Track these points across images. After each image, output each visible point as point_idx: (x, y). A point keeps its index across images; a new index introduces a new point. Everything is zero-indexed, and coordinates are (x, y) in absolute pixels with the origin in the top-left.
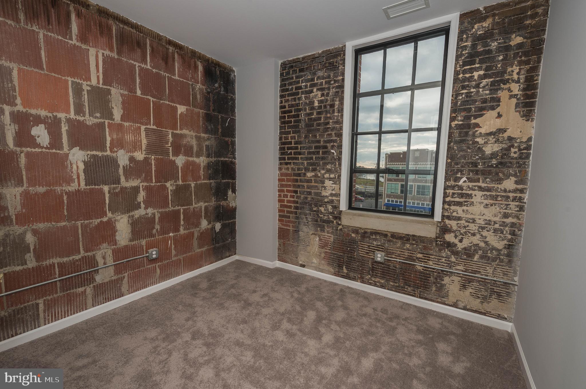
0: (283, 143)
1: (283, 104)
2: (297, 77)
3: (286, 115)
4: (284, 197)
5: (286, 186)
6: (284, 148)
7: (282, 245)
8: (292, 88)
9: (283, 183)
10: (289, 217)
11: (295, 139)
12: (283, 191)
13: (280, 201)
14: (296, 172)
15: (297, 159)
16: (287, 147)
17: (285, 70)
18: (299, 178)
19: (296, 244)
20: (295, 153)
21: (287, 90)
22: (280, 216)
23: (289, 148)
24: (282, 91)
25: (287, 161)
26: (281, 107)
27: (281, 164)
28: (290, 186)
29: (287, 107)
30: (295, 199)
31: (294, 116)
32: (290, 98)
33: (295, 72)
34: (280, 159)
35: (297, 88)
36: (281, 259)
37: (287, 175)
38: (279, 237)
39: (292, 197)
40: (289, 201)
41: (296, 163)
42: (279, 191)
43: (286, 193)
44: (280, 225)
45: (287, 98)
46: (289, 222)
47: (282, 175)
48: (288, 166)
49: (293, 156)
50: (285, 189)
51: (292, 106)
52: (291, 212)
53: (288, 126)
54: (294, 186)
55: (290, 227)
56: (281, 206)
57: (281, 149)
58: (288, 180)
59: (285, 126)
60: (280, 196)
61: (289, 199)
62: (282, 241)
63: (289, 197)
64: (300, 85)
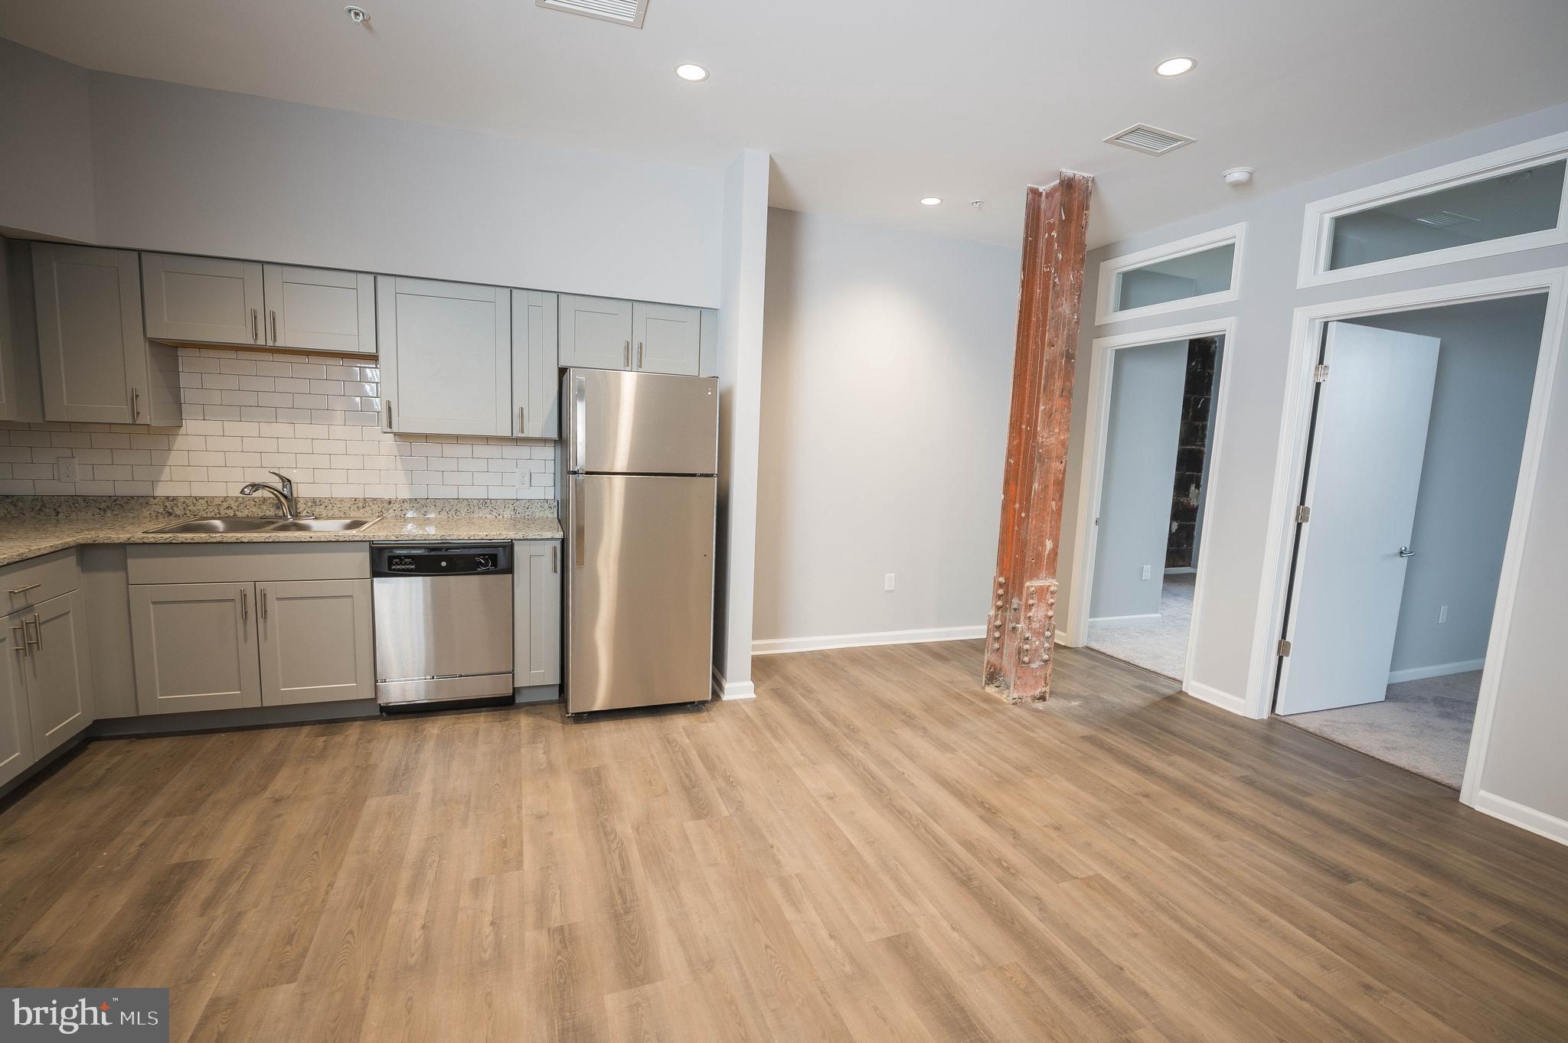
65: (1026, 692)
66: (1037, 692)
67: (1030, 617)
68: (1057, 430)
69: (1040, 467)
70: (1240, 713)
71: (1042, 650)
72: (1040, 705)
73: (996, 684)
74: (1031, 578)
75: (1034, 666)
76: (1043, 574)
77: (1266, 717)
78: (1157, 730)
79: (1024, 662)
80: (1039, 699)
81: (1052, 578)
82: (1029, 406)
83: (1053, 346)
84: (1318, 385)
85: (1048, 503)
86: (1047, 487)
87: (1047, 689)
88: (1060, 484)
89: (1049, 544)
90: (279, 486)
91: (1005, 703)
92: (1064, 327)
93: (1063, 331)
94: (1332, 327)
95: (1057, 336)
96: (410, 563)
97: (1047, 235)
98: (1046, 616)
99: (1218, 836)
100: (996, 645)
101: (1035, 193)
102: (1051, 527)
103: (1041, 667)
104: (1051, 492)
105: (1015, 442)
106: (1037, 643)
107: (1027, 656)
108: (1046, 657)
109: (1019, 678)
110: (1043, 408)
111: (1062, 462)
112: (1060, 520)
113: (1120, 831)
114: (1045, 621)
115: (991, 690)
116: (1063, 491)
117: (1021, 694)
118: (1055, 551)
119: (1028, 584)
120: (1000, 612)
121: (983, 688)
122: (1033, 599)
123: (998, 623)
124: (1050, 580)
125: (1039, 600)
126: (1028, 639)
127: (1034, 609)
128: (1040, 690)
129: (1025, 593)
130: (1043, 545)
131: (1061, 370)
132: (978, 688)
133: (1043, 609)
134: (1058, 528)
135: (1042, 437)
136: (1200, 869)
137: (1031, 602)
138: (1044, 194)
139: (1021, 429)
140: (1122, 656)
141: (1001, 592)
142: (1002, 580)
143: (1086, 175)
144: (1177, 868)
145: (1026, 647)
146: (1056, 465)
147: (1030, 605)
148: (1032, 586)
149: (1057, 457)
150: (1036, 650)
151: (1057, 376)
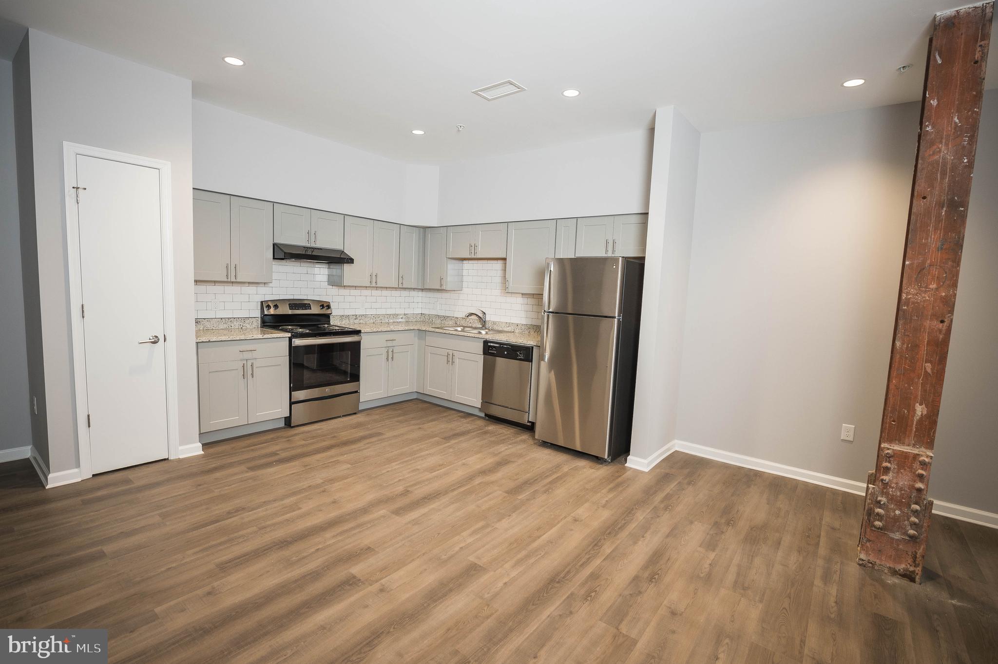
65: (881, 560)
66: (901, 567)
67: (883, 480)
71: (906, 522)
74: (891, 441)
75: (893, 535)
76: (910, 440)
79: (875, 526)
80: (900, 575)
81: (926, 448)
83: (924, 198)
86: (915, 346)
87: (917, 570)
88: (939, 345)
89: (920, 410)
90: (481, 315)
95: (932, 186)
96: (495, 351)
98: (912, 487)
103: (906, 541)
104: (922, 352)
106: (897, 512)
108: (912, 532)
109: (869, 541)
112: (941, 385)
114: (910, 492)
116: (945, 353)
117: (872, 558)
118: (930, 419)
119: (884, 445)
122: (890, 462)
124: (923, 449)
125: (900, 466)
126: (881, 503)
127: (891, 474)
128: (904, 566)
129: (880, 453)
130: (912, 409)
133: (907, 477)
134: (937, 395)
135: (907, 294)
137: (885, 464)
145: (880, 511)
147: (885, 469)
148: (888, 449)
149: (934, 315)
150: (896, 519)
151: (931, 228)
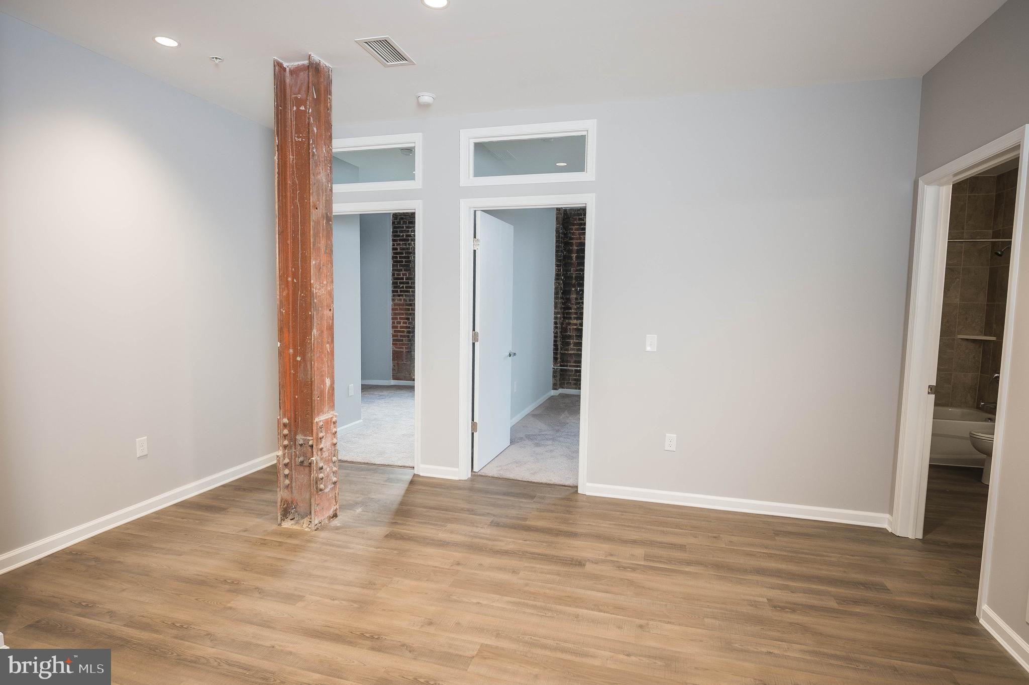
0: (395, 279)
1: (395, 247)
2: (407, 227)
3: (398, 256)
4: (397, 324)
5: (399, 314)
6: (397, 283)
7: (396, 365)
8: (403, 236)
9: (396, 312)
10: (402, 340)
11: (406, 275)
12: (396, 318)
13: (393, 327)
14: (408, 302)
15: (408, 292)
16: (399, 282)
17: (397, 219)
18: (410, 307)
19: (409, 363)
20: (406, 287)
21: (399, 236)
22: (394, 340)
23: (401, 283)
24: (394, 236)
25: (399, 293)
26: (393, 249)
27: (394, 296)
28: (402, 314)
29: (399, 249)
30: (408, 325)
31: (405, 257)
32: (401, 243)
33: (405, 223)
34: (393, 291)
35: (407, 236)
36: (395, 378)
37: (400, 305)
38: (393, 359)
39: (405, 323)
40: (401, 327)
41: (408, 295)
42: (393, 319)
43: (399, 320)
44: (394, 348)
45: (399, 242)
46: (402, 344)
47: (395, 305)
48: (401, 297)
49: (405, 289)
50: (398, 317)
51: (403, 249)
52: (404, 336)
53: (400, 265)
54: (407, 314)
55: (403, 349)
56: (395, 332)
57: (393, 283)
58: (401, 309)
59: (397, 265)
60: (393, 323)
61: (402, 325)
62: (396, 362)
63: (402, 323)
64: (410, 233)
65: (323, 515)
66: (331, 513)
67: (321, 449)
68: (325, 283)
69: (317, 314)
70: (456, 478)
71: (332, 474)
72: (336, 522)
73: (291, 517)
74: (318, 415)
75: (327, 490)
76: (326, 409)
77: (470, 476)
78: (424, 510)
79: (321, 490)
80: (332, 518)
81: (333, 410)
82: (293, 261)
83: (317, 209)
84: (475, 251)
85: (324, 346)
86: (322, 332)
87: (337, 507)
88: (331, 328)
89: (328, 382)
91: (308, 532)
92: (323, 193)
93: (322, 196)
94: (479, 214)
95: (319, 200)
97: (295, 108)
98: (332, 444)
99: (514, 571)
100: (287, 482)
101: (279, 66)
102: (328, 366)
103: (332, 489)
104: (325, 336)
105: (285, 294)
106: (328, 469)
107: (322, 484)
108: (335, 479)
109: (318, 505)
110: (314, 262)
111: (330, 310)
112: (334, 359)
113: (467, 601)
114: (332, 449)
115: (288, 524)
116: (333, 335)
117: (320, 519)
118: (332, 387)
119: (317, 420)
120: (286, 451)
121: (280, 525)
122: (322, 432)
123: (287, 461)
124: (331, 412)
125: (326, 432)
126: (322, 468)
127: (323, 440)
128: (332, 510)
129: (315, 428)
130: (323, 382)
131: (323, 230)
132: (274, 527)
133: (330, 439)
134: (333, 368)
135: (316, 288)
136: (526, 601)
137: (321, 435)
138: (288, 70)
139: (287, 281)
140: (359, 460)
141: (286, 432)
142: (286, 421)
143: (327, 64)
144: (515, 608)
145: (321, 475)
146: (327, 313)
147: (320, 439)
148: (319, 421)
149: (327, 306)
150: (328, 476)
151: (321, 235)
